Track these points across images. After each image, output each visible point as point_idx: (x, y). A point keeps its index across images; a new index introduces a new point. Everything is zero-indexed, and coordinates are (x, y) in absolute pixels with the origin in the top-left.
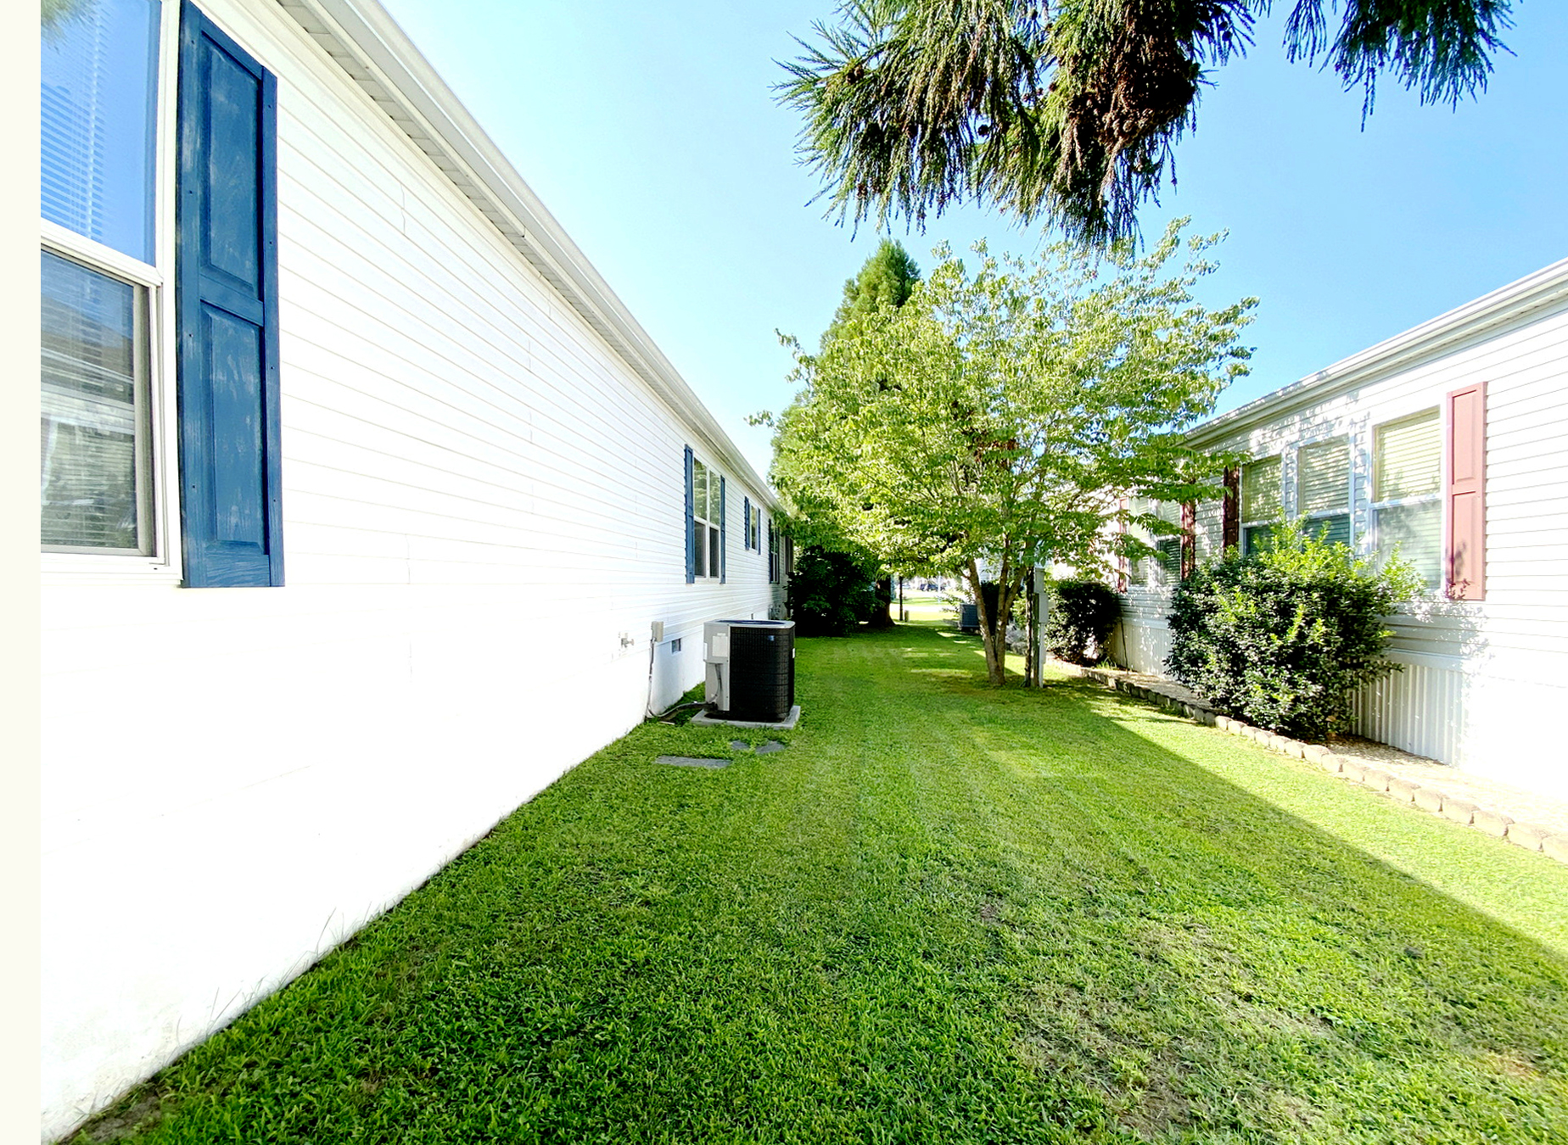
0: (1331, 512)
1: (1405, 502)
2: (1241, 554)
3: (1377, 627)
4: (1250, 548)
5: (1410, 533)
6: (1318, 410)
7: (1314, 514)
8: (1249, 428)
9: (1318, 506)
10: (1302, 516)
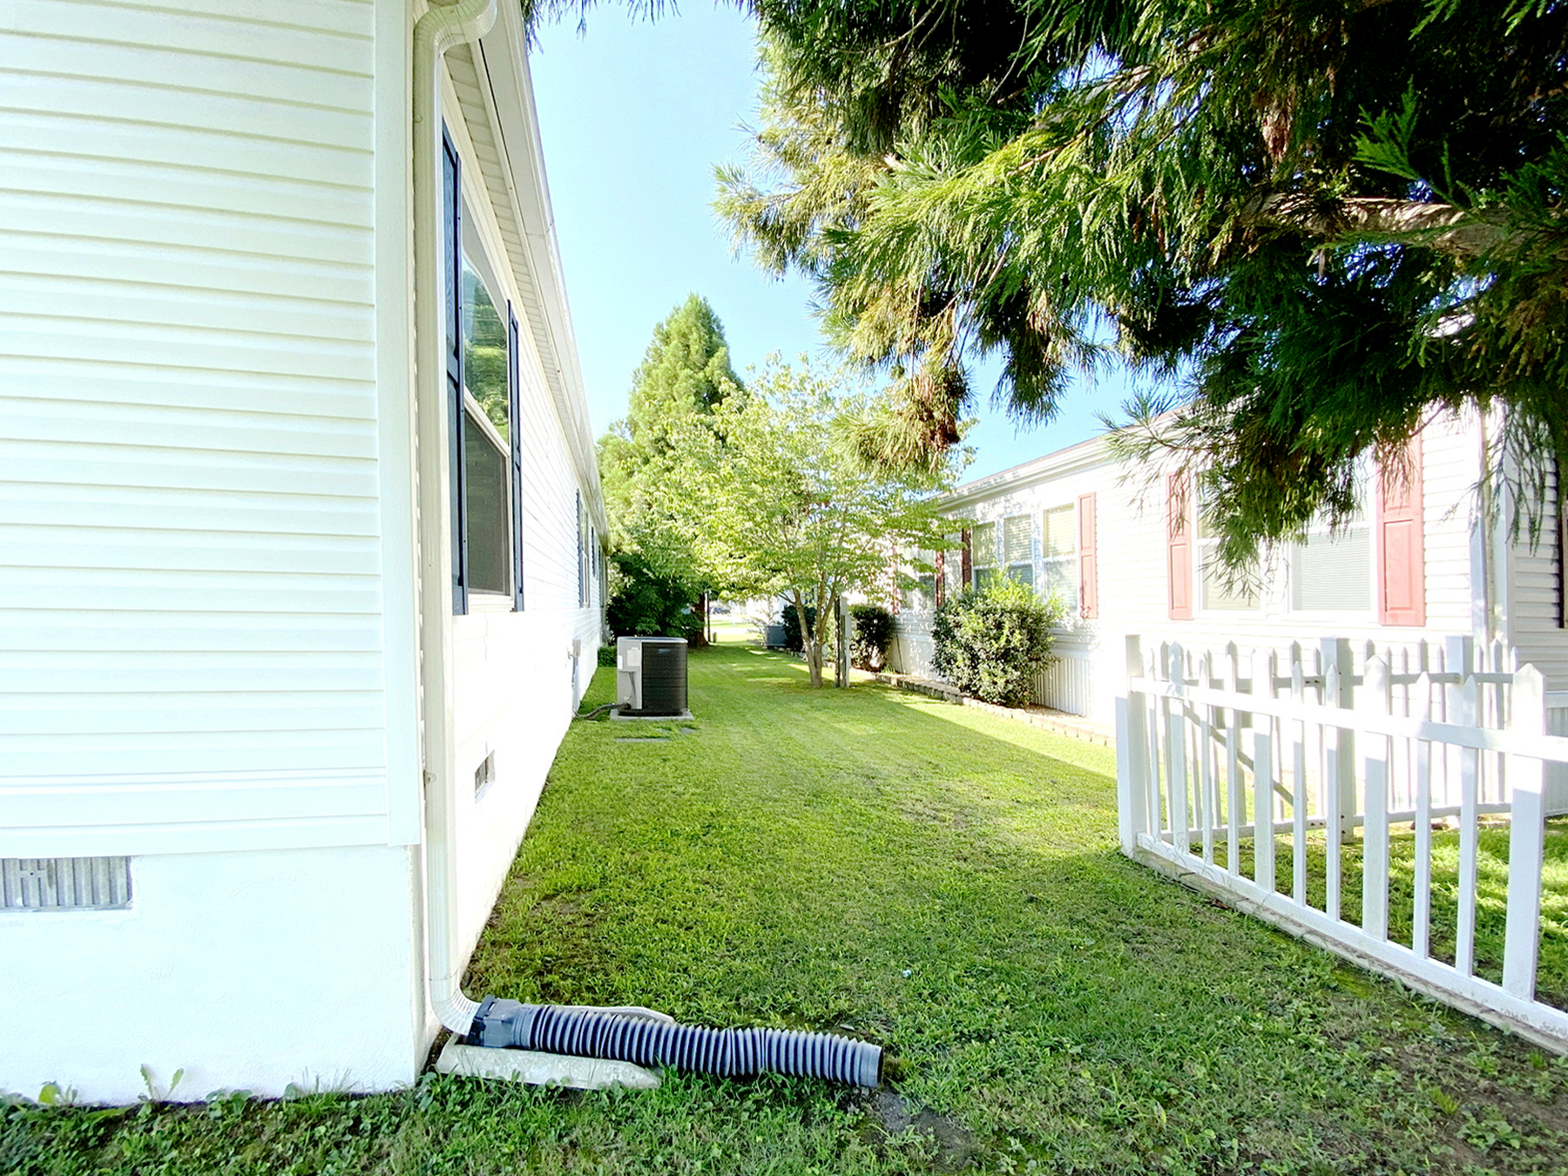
0: (1022, 563)
1: (1059, 558)
2: (973, 589)
3: (1046, 635)
4: (978, 585)
5: (1062, 577)
6: (1014, 495)
7: (1013, 563)
8: (974, 502)
9: (1016, 557)
10: (1007, 564)
